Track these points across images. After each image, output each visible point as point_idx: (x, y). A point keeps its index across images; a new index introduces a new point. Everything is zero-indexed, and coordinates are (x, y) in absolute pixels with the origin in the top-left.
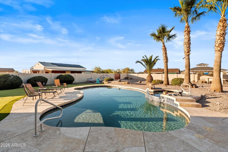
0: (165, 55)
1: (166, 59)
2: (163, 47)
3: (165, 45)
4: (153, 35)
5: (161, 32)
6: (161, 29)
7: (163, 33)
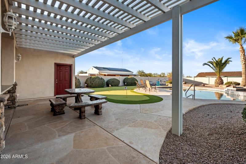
0: (244, 57)
1: (244, 61)
2: (241, 49)
3: (243, 47)
4: (230, 38)
5: (239, 33)
6: (239, 31)
7: (242, 35)
